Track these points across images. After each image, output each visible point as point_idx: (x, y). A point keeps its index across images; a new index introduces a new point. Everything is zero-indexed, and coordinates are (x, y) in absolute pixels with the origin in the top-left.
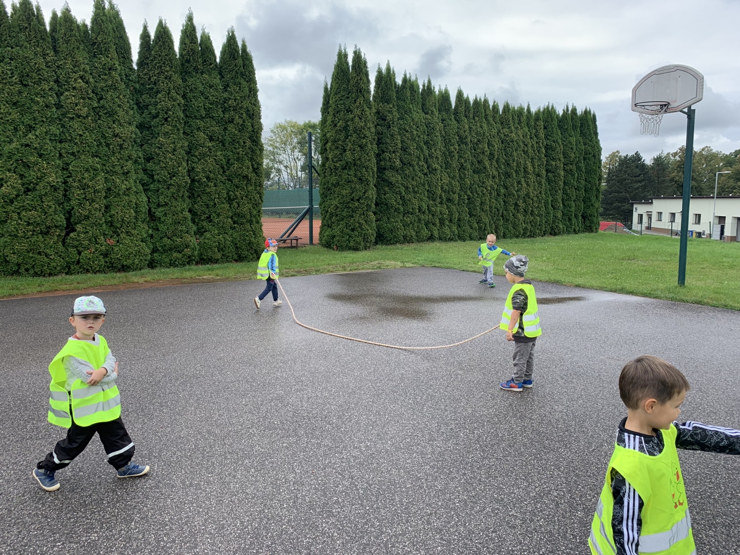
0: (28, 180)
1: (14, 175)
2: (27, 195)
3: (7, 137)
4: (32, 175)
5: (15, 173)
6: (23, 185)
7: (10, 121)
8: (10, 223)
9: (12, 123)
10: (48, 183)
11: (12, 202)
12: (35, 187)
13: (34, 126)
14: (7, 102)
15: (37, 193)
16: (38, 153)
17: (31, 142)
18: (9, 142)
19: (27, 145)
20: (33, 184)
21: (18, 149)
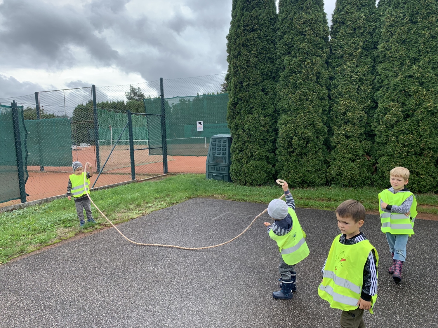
0: (408, 108)
1: (397, 104)
2: (407, 120)
3: (395, 72)
4: (411, 103)
5: (398, 102)
6: (403, 112)
7: (398, 57)
8: (389, 145)
9: (399, 59)
10: (425, 108)
11: (392, 127)
12: (413, 113)
13: (418, 58)
14: (397, 42)
15: (415, 118)
16: (419, 83)
17: (414, 73)
18: (396, 77)
19: (410, 76)
20: (412, 111)
21: (402, 81)
